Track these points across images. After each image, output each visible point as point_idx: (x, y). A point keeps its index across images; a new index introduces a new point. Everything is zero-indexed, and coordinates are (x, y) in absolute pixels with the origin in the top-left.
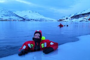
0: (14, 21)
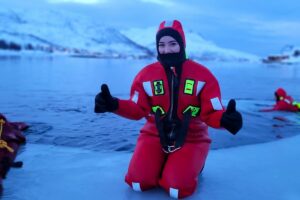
0: (120, 57)
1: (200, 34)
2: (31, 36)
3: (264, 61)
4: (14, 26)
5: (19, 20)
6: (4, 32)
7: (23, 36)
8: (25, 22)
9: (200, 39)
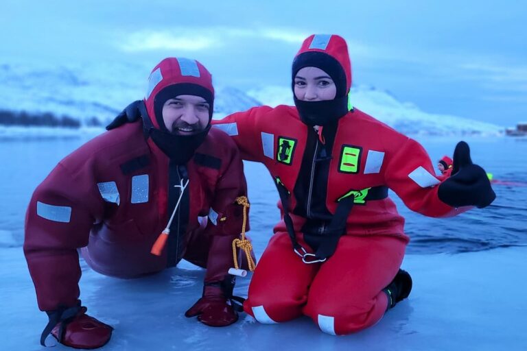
1: (388, 92)
2: (96, 105)
3: (509, 133)
4: (66, 91)
5: (74, 81)
6: (51, 100)
7: (82, 105)
8: (85, 83)
9: (390, 99)
